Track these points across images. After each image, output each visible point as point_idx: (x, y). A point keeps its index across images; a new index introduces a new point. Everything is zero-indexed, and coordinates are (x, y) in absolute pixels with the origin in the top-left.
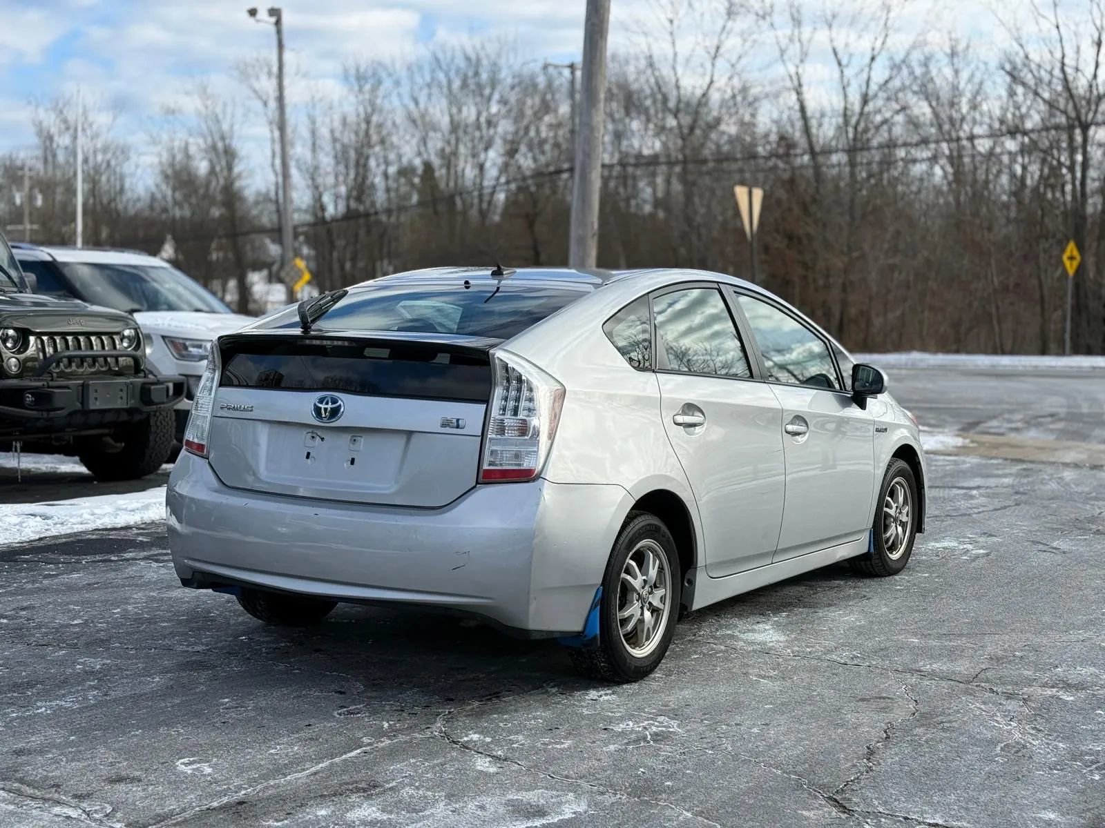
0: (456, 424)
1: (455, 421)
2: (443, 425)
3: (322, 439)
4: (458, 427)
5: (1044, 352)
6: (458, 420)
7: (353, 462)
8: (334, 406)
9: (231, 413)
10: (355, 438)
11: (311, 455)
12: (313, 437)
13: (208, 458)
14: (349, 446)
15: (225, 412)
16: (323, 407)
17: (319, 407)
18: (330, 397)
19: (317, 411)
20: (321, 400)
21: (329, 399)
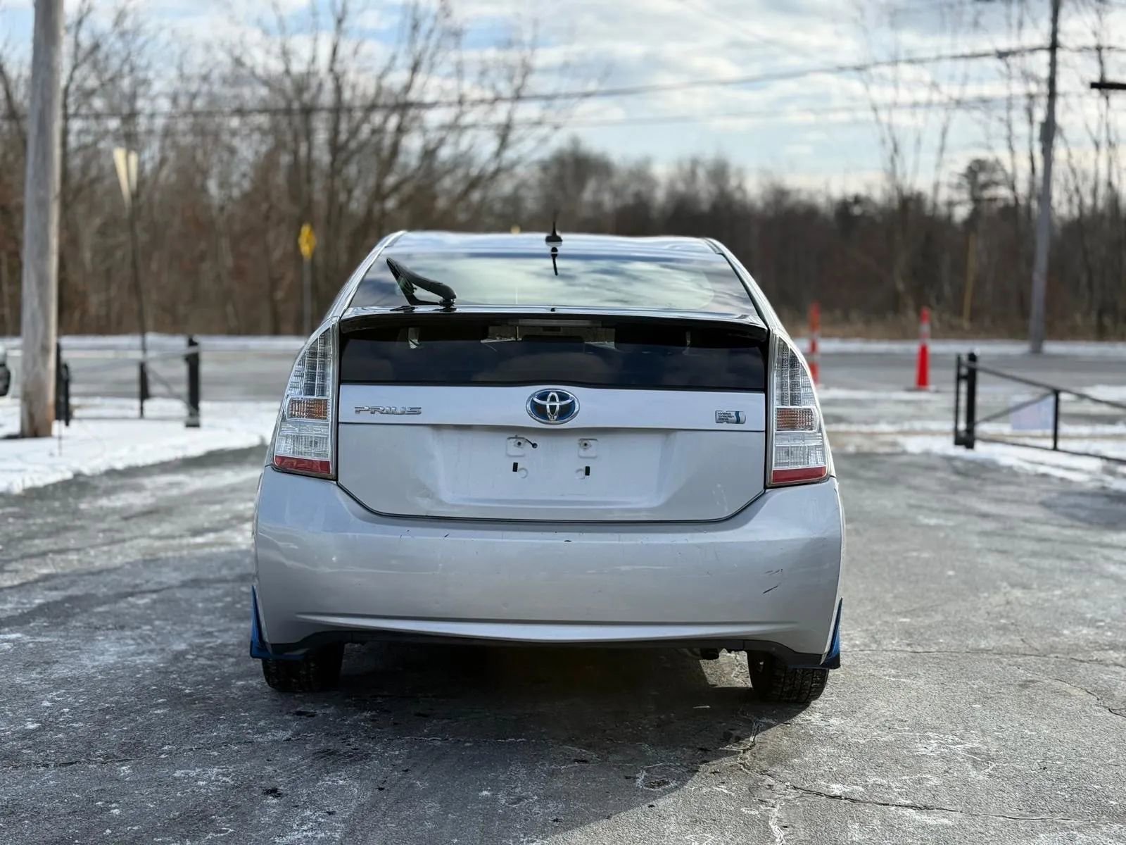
0: (735, 418)
1: (733, 414)
2: (720, 421)
3: (534, 445)
4: (738, 421)
5: (276, 332)
6: (737, 413)
7: (587, 471)
8: (564, 403)
9: (378, 418)
10: (585, 442)
11: (519, 467)
12: (519, 444)
13: (336, 480)
14: (582, 453)
15: (365, 417)
16: (548, 404)
17: (541, 405)
18: (557, 392)
19: (538, 411)
20: (543, 396)
21: (556, 395)
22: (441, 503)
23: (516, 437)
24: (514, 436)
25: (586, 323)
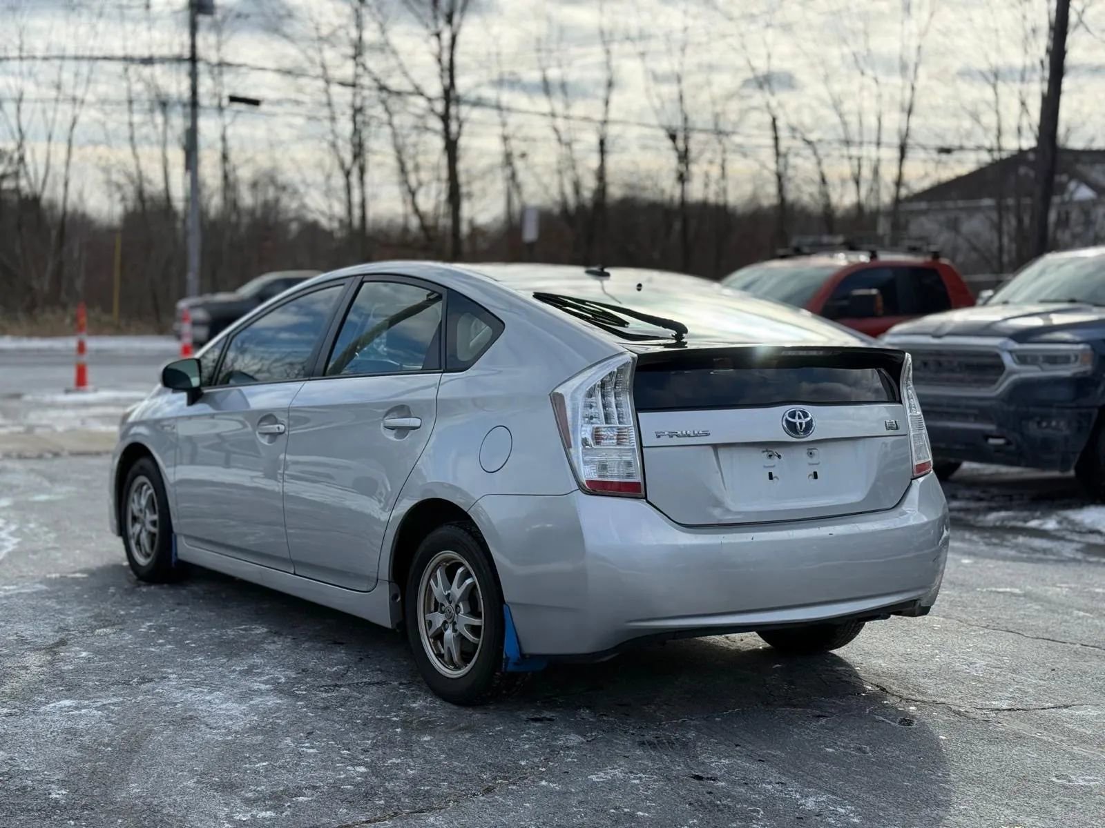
0: (895, 426)
2: (887, 428)
3: (780, 457)
7: (815, 475)
8: (807, 420)
9: (676, 441)
10: (810, 451)
11: (774, 475)
12: (770, 456)
13: (646, 498)
14: (810, 460)
15: (665, 441)
16: (797, 421)
17: (792, 422)
18: (801, 411)
19: (792, 428)
20: (793, 415)
21: (800, 413)
22: (728, 511)
23: (767, 451)
24: (765, 450)
25: (821, 353)
